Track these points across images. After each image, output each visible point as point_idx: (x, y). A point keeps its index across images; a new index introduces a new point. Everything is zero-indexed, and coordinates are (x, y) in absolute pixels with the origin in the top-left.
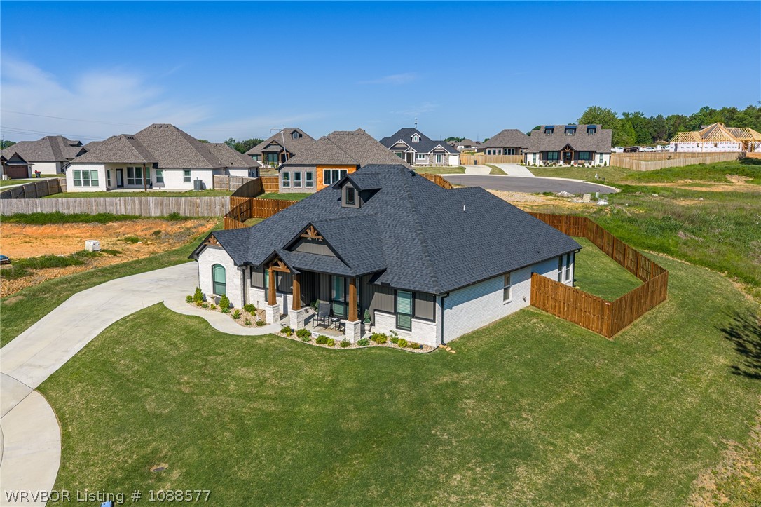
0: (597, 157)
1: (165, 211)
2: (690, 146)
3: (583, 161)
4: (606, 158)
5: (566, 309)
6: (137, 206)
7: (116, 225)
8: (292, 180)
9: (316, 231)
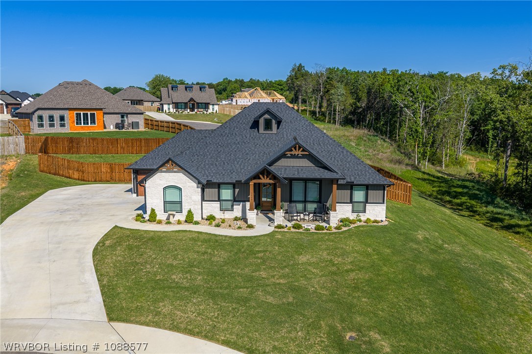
0: (211, 107)
2: (245, 101)
3: (202, 110)
4: (216, 108)
8: (46, 122)
9: (302, 149)
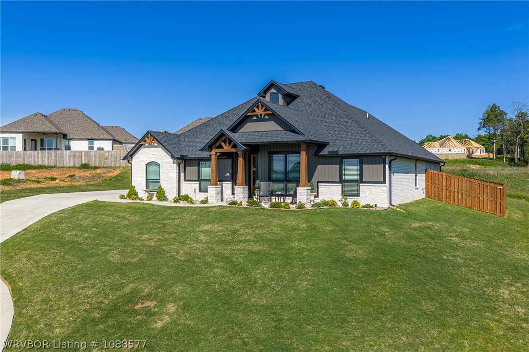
1: (77, 162)
5: (460, 197)
6: (53, 158)
7: (34, 171)
9: (264, 108)
